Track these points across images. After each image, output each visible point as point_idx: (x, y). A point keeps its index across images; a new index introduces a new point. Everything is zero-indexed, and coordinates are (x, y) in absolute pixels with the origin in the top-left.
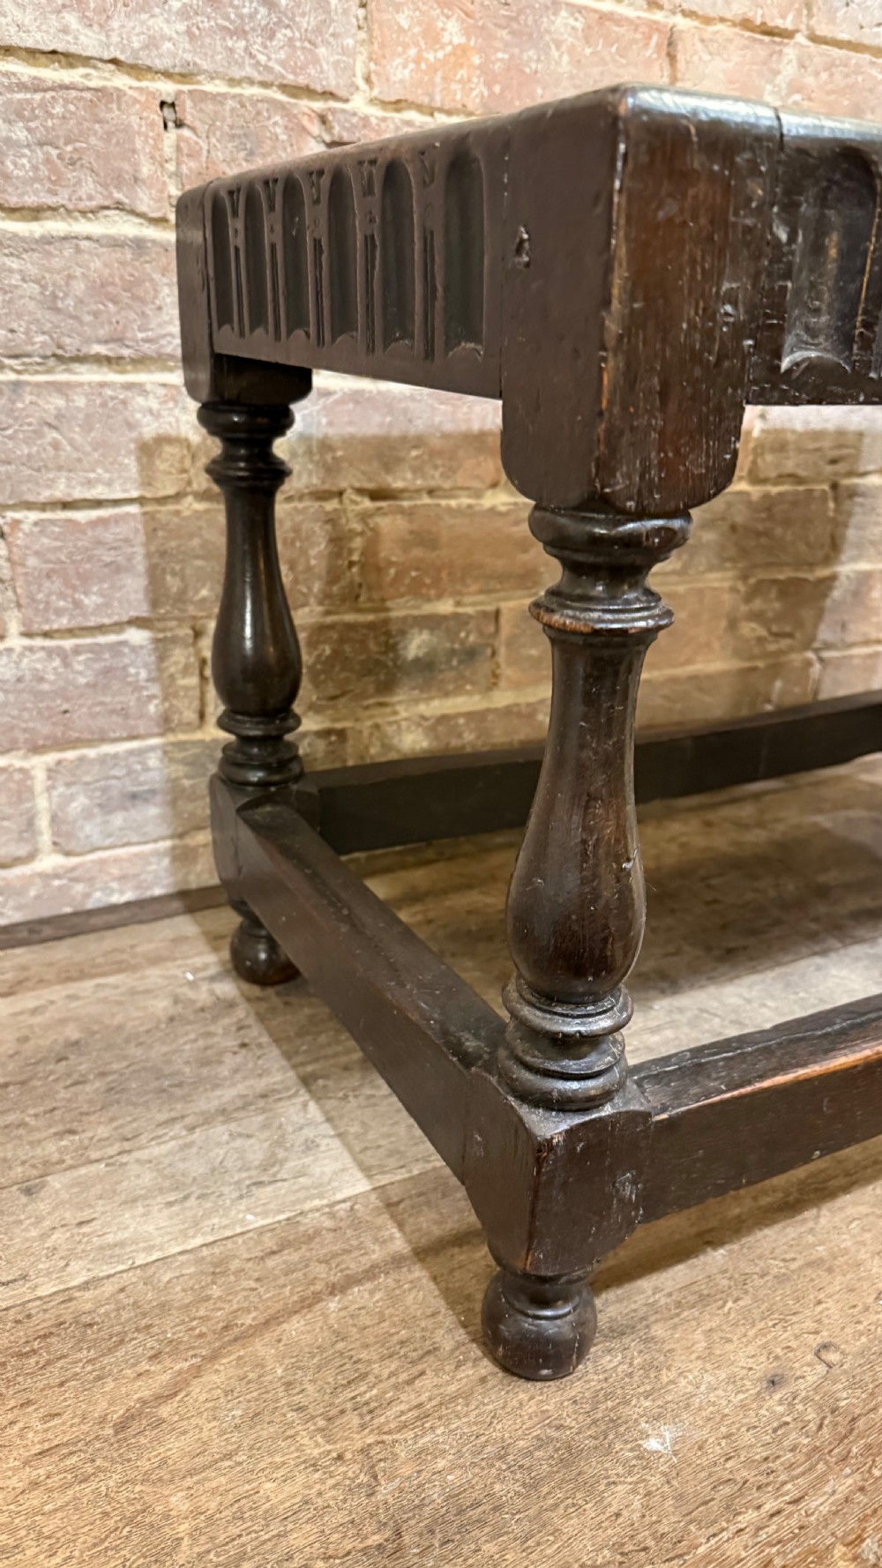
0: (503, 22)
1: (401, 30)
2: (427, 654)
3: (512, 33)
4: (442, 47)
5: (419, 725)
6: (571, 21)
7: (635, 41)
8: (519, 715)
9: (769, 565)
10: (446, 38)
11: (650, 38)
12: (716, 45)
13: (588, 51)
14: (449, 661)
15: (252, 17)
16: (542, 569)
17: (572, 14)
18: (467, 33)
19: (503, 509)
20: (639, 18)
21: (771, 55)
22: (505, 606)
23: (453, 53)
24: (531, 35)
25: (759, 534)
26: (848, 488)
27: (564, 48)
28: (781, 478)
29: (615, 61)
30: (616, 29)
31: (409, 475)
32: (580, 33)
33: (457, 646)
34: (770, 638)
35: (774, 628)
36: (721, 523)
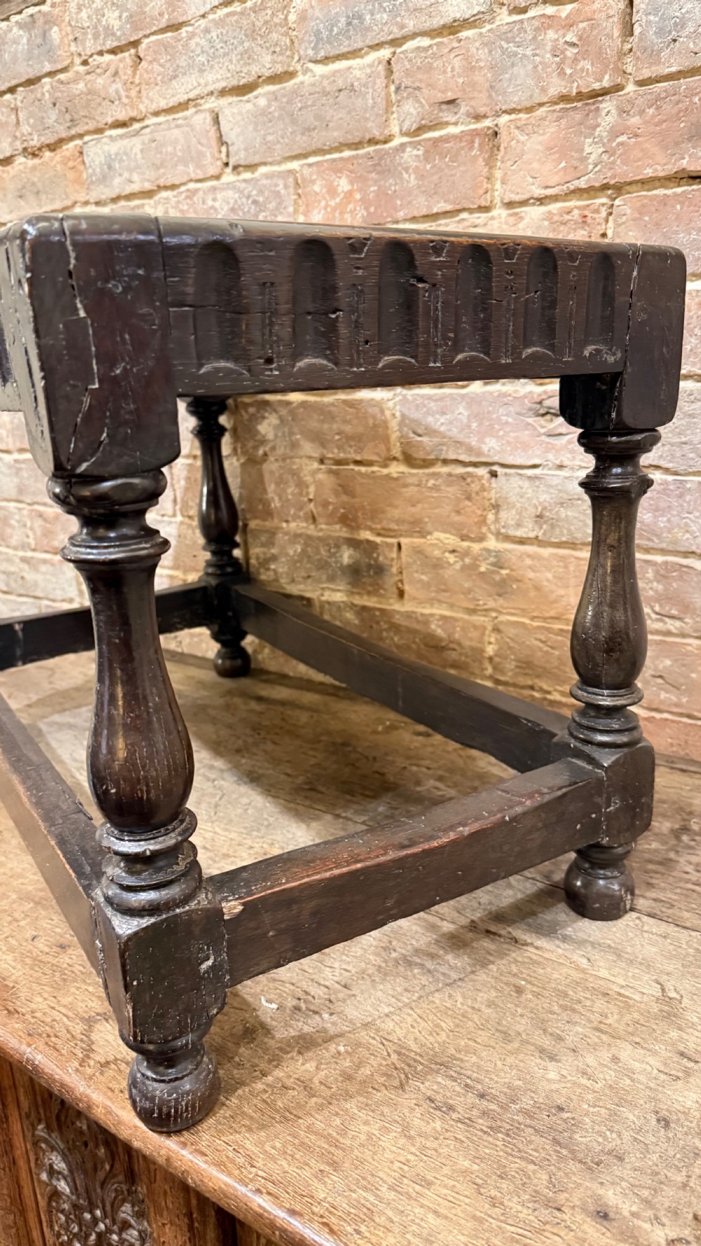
0: (371, 169)
1: (317, 194)
2: (354, 563)
3: (378, 173)
4: (339, 195)
5: (351, 609)
6: (415, 152)
7: (462, 148)
8: (417, 621)
10: (340, 189)
11: (473, 142)
12: (530, 127)
13: (428, 167)
14: (368, 571)
15: (249, 211)
16: (426, 520)
17: (415, 148)
18: (352, 183)
19: (395, 475)
20: (462, 132)
21: (588, 115)
22: (404, 542)
23: (345, 197)
24: (389, 170)
27: (411, 171)
29: (448, 166)
30: (447, 145)
31: (336, 451)
32: (422, 157)
33: (372, 562)
34: (654, 616)
35: (657, 608)
36: (580, 502)
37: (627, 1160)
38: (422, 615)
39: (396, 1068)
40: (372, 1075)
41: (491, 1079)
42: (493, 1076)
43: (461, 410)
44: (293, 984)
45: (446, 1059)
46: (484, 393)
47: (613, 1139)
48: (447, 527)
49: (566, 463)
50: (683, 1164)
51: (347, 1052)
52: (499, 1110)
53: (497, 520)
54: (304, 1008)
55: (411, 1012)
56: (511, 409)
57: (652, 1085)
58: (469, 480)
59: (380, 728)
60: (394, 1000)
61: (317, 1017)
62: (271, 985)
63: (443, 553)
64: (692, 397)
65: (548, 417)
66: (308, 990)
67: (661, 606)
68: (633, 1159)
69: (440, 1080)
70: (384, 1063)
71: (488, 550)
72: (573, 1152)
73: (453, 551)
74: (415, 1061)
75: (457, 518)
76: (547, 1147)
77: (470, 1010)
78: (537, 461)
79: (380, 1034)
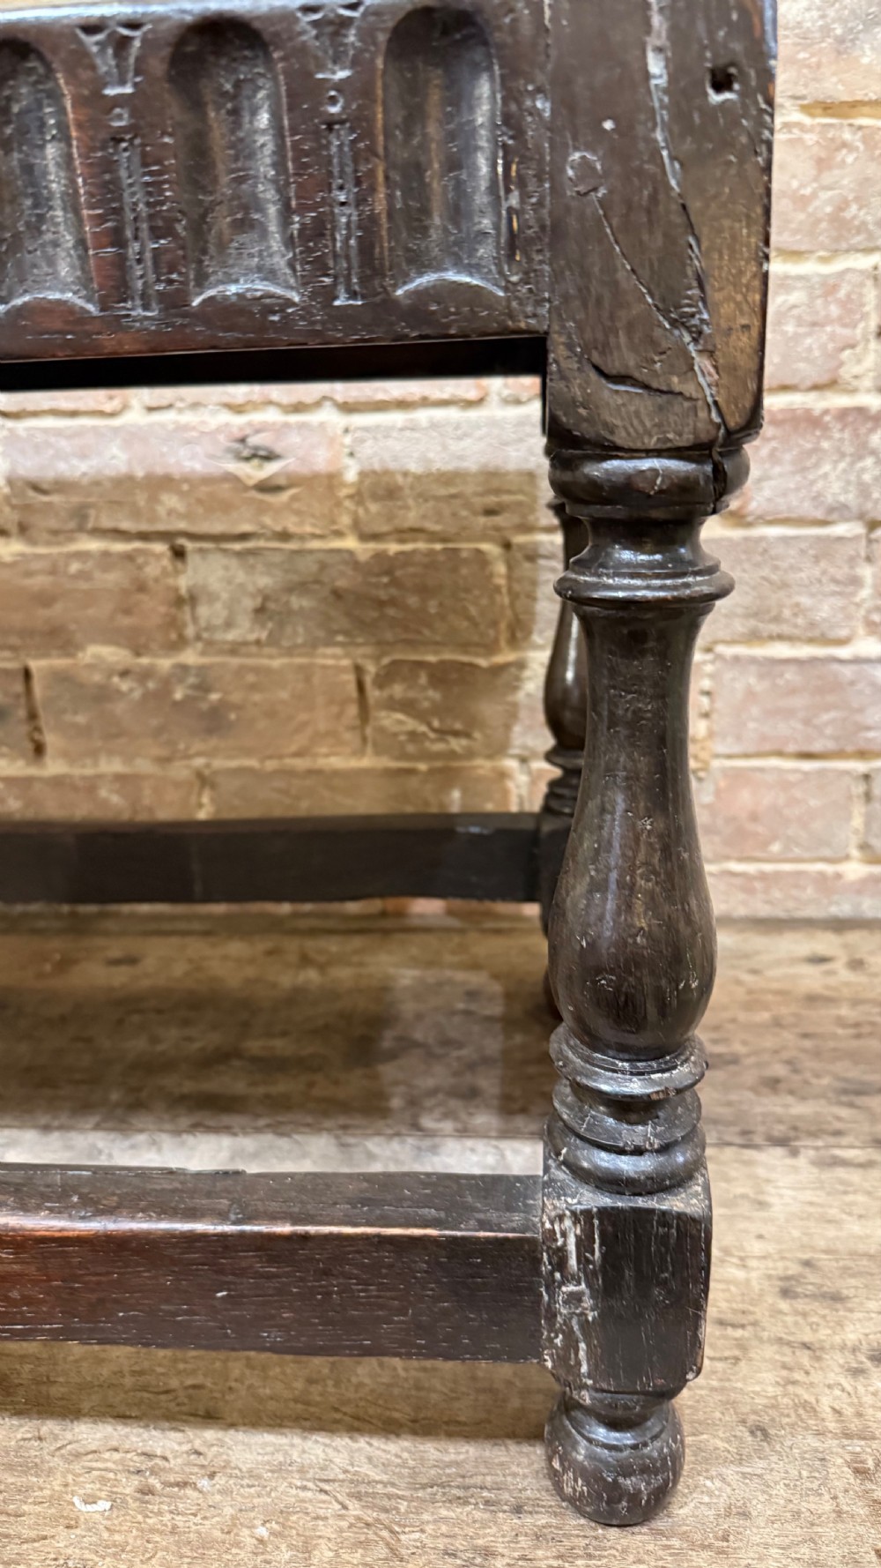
8: (75, 788)
9: (411, 644)
16: (73, 627)
19: (8, 559)
22: (35, 665)
25: (381, 604)
26: (521, 547)
28: (403, 534)
34: (432, 735)
35: (436, 723)
36: (316, 587)
37: (754, 1513)
38: (84, 778)
39: (368, 1525)
40: (338, 1555)
41: (515, 1475)
42: (514, 1469)
43: (115, 450)
44: (116, 1450)
45: (433, 1472)
46: (151, 425)
47: (720, 1489)
48: (111, 636)
49: (292, 529)
50: (817, 1483)
51: (273, 1533)
52: (554, 1521)
53: (195, 619)
54: (158, 1486)
55: (338, 1416)
56: (198, 449)
57: (715, 1383)
58: (140, 560)
59: (48, 967)
60: (300, 1406)
61: (189, 1492)
62: (77, 1467)
63: (110, 676)
64: (459, 432)
65: (256, 462)
66: (147, 1449)
67: (441, 720)
68: (757, 1507)
69: (444, 1512)
70: (344, 1524)
71: (184, 668)
72: (684, 1536)
73: (124, 674)
74: (389, 1497)
75: (126, 621)
76: (650, 1547)
77: (421, 1375)
78: (246, 527)
79: (310, 1476)
